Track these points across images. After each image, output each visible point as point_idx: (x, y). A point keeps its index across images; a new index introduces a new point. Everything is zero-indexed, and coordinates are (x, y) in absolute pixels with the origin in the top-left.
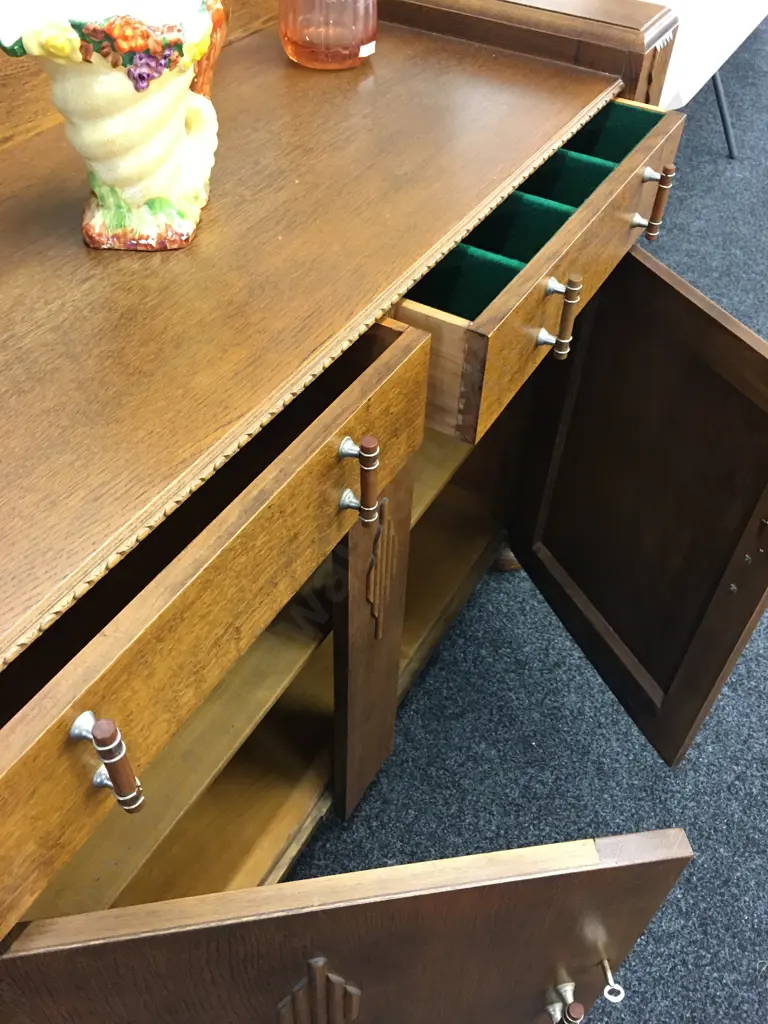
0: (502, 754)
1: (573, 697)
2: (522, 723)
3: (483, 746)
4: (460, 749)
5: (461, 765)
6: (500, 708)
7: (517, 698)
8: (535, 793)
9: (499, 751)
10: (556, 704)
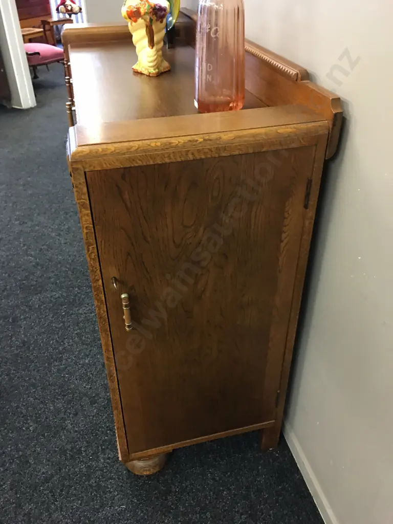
0: (78, 364)
1: (60, 405)
2: (77, 380)
3: (87, 361)
4: (95, 355)
5: (90, 351)
6: (89, 378)
7: (85, 387)
8: (56, 361)
9: (80, 364)
10: (66, 397)
